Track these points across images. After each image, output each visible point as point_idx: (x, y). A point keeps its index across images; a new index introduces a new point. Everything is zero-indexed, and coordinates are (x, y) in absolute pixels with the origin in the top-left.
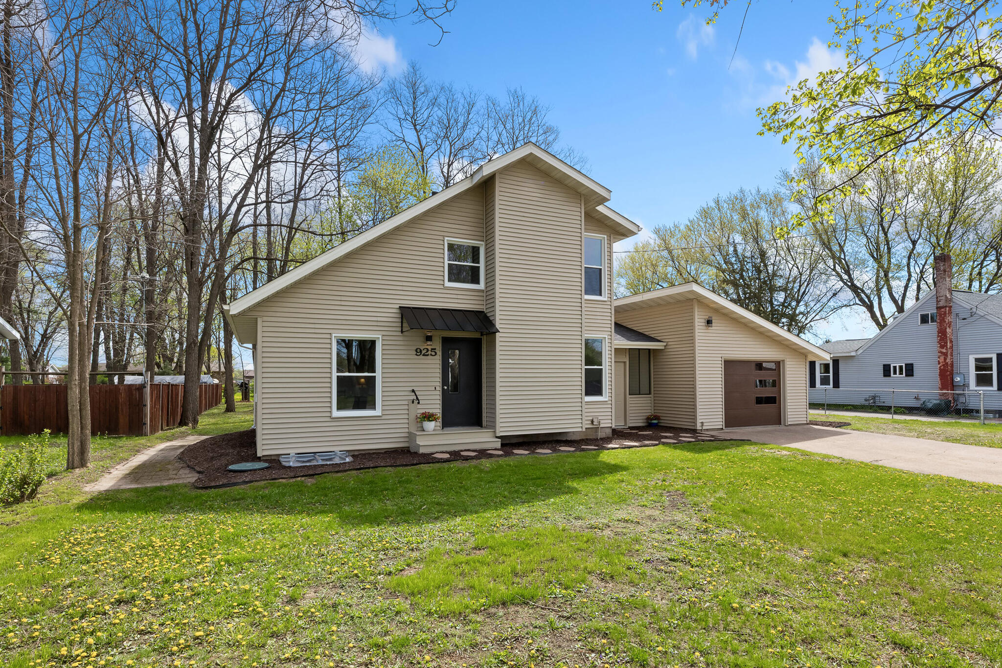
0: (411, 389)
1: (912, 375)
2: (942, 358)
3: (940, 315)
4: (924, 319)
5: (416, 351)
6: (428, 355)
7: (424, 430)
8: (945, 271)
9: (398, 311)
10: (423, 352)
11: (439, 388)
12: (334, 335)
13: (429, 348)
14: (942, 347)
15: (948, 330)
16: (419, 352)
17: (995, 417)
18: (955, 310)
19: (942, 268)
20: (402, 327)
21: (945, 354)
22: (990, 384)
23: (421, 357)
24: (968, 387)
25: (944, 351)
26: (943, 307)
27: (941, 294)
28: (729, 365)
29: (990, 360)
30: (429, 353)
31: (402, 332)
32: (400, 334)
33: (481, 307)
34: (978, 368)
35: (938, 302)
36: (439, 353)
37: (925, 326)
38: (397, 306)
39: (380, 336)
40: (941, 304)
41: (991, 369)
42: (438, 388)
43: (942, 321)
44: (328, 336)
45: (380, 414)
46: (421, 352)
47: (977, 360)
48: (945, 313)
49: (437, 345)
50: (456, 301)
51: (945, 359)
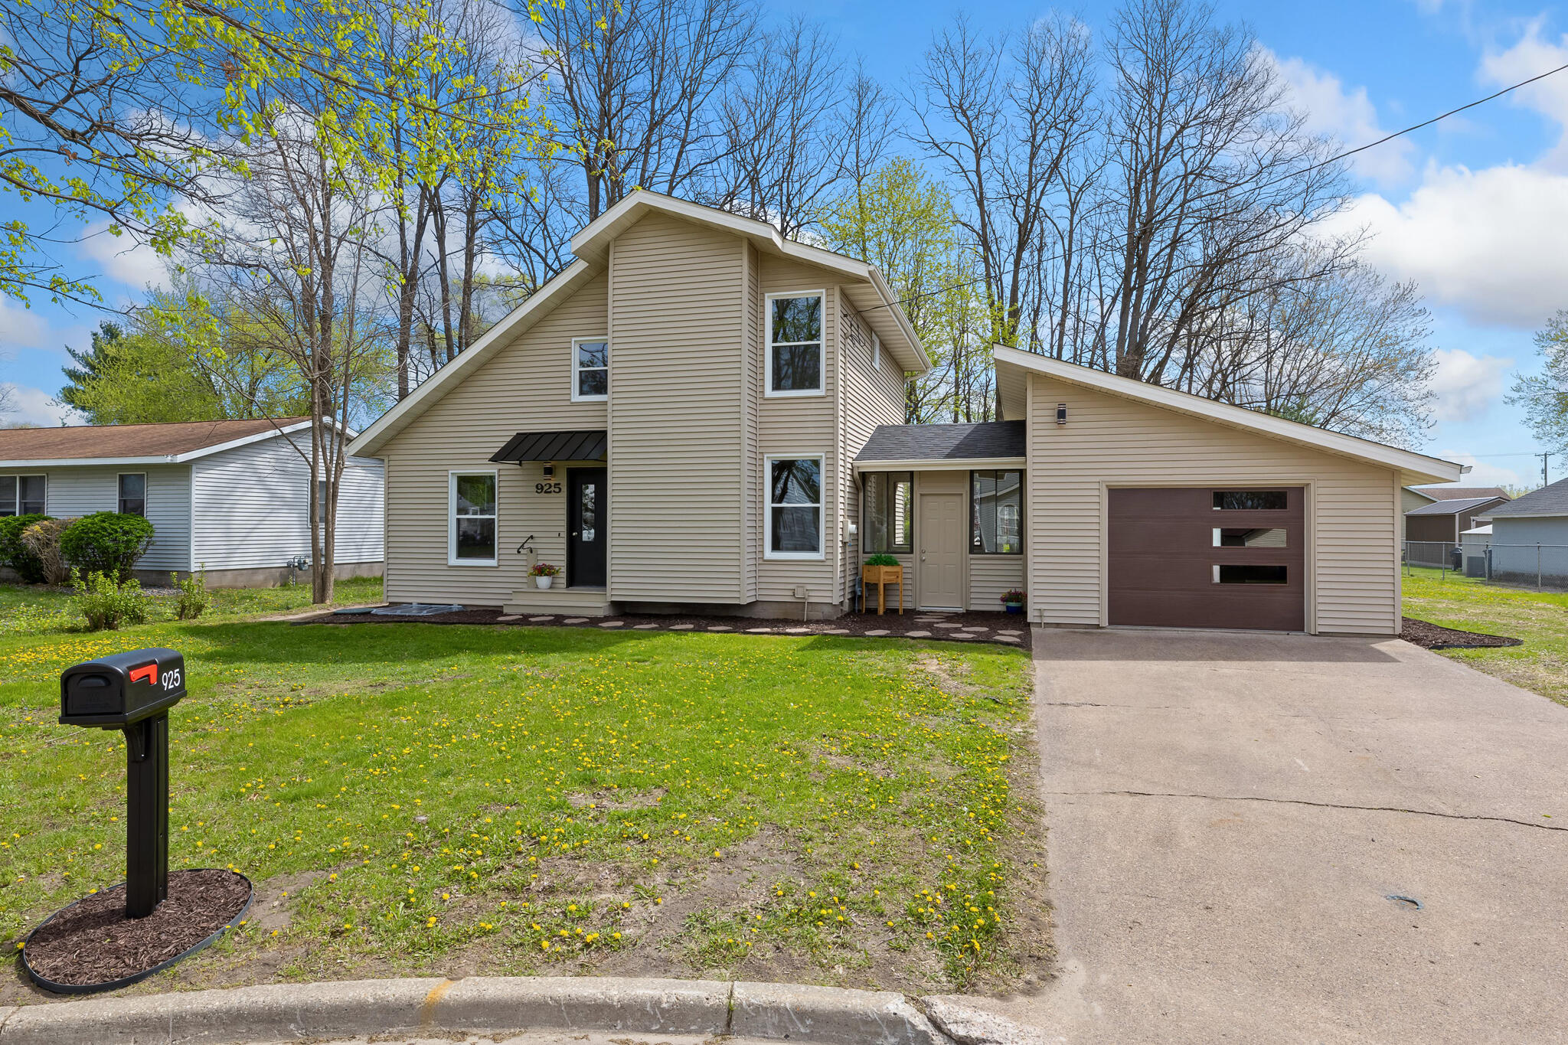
0: (530, 534)
5: (537, 487)
6: (550, 492)
10: (545, 488)
11: (564, 535)
12: (450, 472)
13: (552, 483)
16: (540, 488)
23: (543, 494)
28: (1120, 497)
30: (552, 489)
32: (518, 467)
36: (564, 489)
38: (515, 433)
39: (496, 471)
42: (562, 534)
44: (443, 473)
45: (499, 564)
46: (542, 488)
49: (562, 479)
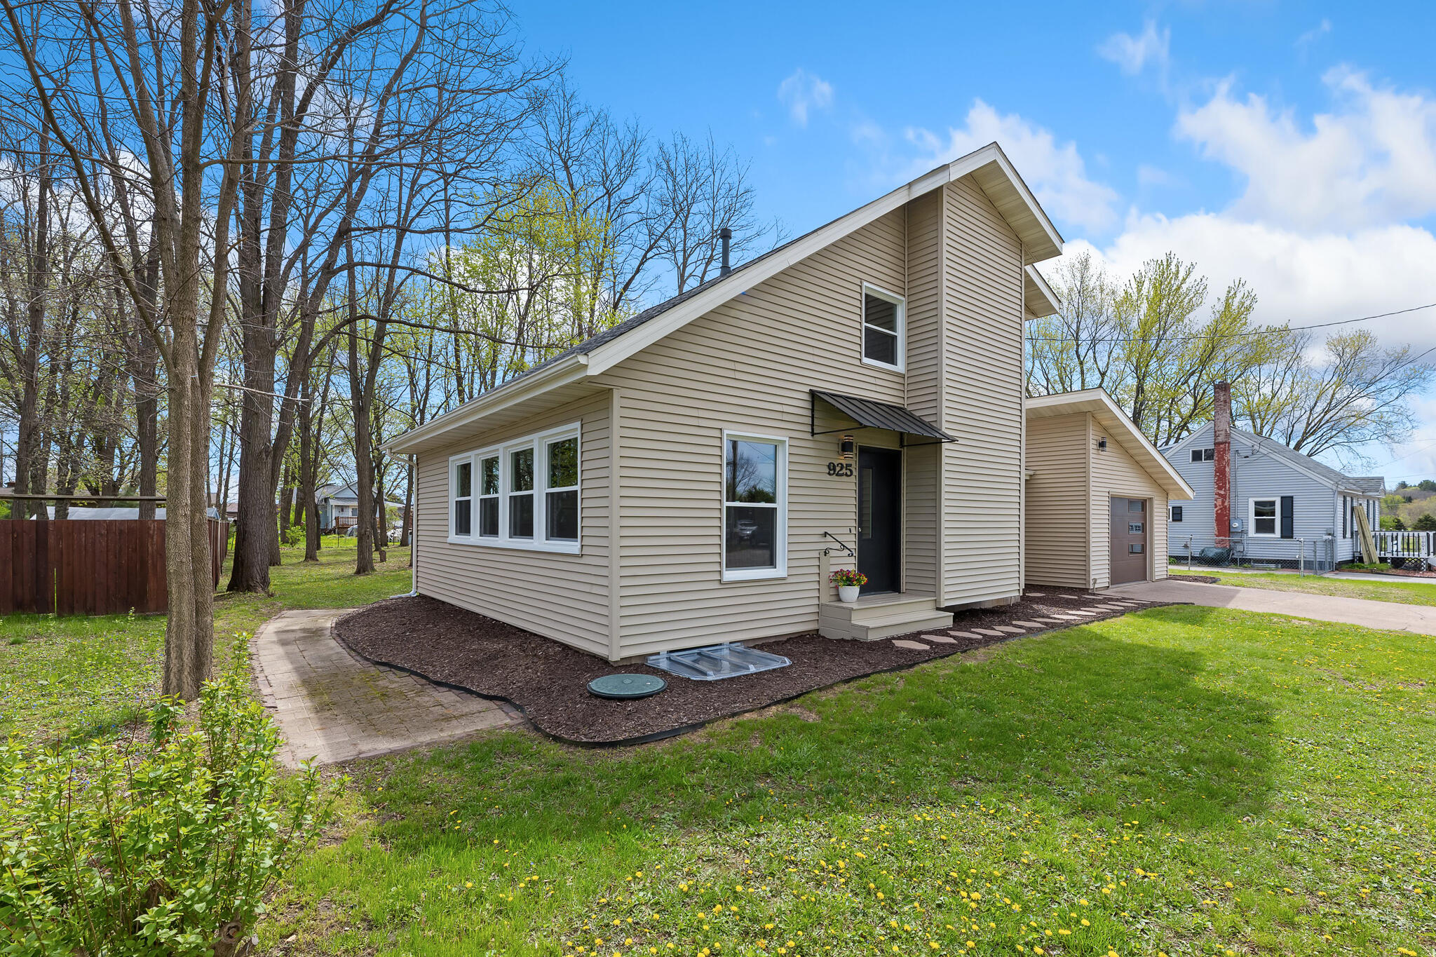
0: (822, 531)
1: (1181, 520)
2: (1220, 501)
3: (1219, 452)
4: (1197, 456)
5: (829, 466)
6: (842, 475)
7: (840, 600)
8: (1225, 402)
9: (807, 397)
10: (837, 469)
11: (854, 531)
12: (726, 432)
13: (844, 463)
14: (1220, 488)
15: (1227, 469)
16: (832, 469)
17: (1277, 567)
18: (1233, 447)
19: (1222, 399)
20: (812, 425)
21: (1224, 497)
22: (1272, 530)
23: (834, 478)
24: (1247, 533)
25: (1222, 492)
26: (1222, 443)
27: (1221, 428)
29: (1273, 503)
30: (844, 471)
31: (813, 434)
32: (809, 436)
33: (900, 401)
34: (1257, 514)
35: (1216, 436)
36: (856, 473)
37: (1197, 464)
38: (807, 389)
39: (787, 439)
40: (1220, 439)
41: (1273, 513)
42: (853, 529)
43: (1221, 459)
44: (717, 434)
45: (784, 574)
46: (834, 468)
47: (1256, 503)
48: (1224, 450)
49: (854, 459)
50: (873, 388)
51: (1223, 502)
